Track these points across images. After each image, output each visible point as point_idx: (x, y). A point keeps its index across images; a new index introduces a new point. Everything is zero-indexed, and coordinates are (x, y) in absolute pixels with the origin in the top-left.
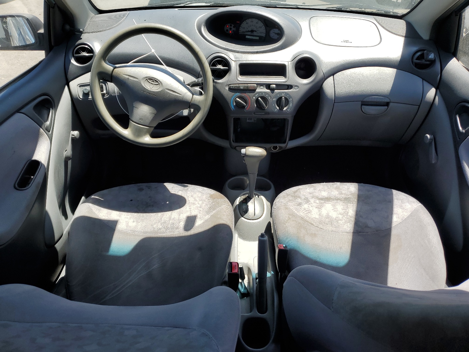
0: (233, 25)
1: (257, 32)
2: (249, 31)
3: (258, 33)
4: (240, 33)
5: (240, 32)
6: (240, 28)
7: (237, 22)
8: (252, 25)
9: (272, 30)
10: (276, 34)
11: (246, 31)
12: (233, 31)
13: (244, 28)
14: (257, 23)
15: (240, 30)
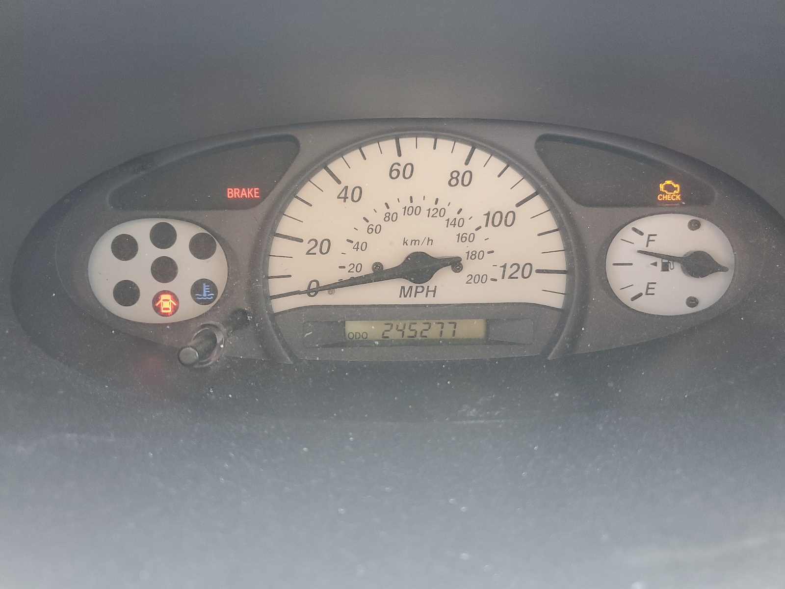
0: (185, 232)
1: (471, 267)
2: (379, 274)
3: (480, 279)
4: (280, 306)
5: (276, 287)
6: (279, 246)
7: (233, 193)
8: (412, 210)
9: (627, 233)
10: (667, 261)
11: (345, 275)
12: (197, 288)
13: (322, 246)
14: (457, 179)
15: (276, 266)
